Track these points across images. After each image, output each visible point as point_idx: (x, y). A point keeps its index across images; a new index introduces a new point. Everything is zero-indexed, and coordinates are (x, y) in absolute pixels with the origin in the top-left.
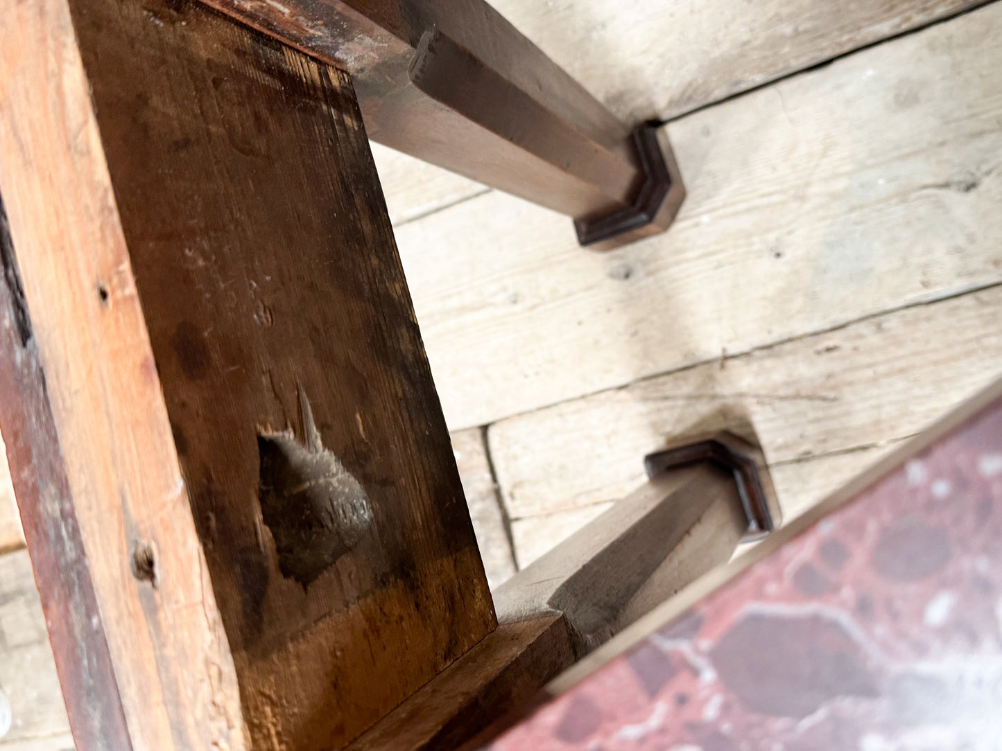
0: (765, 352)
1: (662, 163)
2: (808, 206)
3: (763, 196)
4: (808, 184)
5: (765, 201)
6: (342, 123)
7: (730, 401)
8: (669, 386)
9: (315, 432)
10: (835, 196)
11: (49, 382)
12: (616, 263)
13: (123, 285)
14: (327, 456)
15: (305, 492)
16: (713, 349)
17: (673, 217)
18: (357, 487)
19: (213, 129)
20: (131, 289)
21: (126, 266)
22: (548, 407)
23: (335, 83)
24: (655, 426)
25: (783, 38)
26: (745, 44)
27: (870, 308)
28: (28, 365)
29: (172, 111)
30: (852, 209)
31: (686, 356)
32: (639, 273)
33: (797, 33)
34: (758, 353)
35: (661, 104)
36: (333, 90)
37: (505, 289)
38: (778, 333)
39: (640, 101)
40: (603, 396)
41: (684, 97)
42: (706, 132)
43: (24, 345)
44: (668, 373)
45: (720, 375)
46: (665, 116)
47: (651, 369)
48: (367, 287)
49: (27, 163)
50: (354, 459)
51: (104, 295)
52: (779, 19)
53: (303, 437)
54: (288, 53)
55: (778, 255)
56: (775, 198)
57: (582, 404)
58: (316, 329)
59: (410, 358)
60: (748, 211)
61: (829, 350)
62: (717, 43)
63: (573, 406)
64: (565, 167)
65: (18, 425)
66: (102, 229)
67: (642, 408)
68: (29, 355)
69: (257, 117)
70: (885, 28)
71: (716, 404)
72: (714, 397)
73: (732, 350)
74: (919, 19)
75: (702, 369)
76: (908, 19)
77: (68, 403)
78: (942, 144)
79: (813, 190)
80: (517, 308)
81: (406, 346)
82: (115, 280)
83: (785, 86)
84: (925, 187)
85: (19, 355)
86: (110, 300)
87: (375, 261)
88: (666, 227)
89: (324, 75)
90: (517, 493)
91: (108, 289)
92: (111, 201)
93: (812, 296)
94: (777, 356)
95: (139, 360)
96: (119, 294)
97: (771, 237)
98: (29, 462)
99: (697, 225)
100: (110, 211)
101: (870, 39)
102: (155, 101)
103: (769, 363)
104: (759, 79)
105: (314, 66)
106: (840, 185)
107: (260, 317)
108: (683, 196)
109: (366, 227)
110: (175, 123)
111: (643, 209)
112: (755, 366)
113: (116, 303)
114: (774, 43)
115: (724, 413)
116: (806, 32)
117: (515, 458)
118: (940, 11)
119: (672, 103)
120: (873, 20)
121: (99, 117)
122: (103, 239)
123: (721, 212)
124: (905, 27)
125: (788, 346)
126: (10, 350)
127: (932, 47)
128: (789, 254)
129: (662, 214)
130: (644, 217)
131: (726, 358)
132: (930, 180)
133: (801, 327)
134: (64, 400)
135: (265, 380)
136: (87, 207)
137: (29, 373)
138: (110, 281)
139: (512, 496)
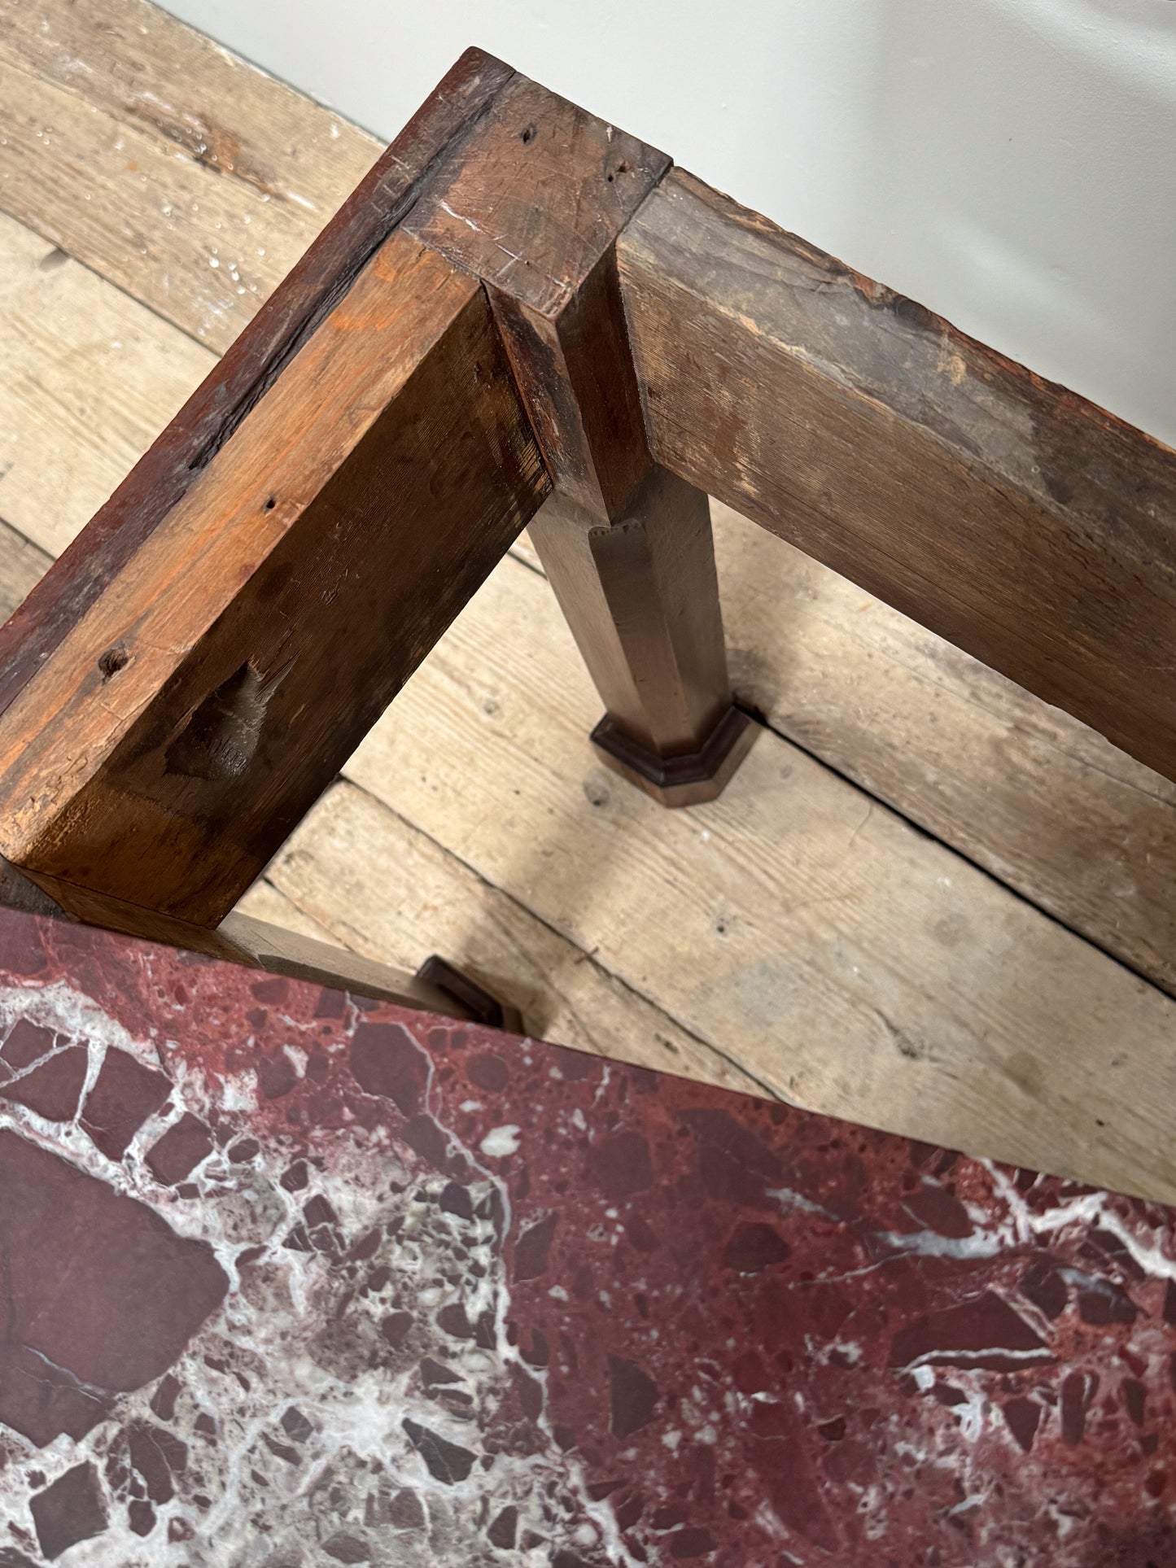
0: (622, 989)
1: (723, 755)
2: (785, 921)
3: (766, 872)
4: (805, 904)
5: (763, 878)
6: (511, 516)
7: (551, 995)
8: (519, 928)
9: (272, 691)
10: (811, 937)
11: (181, 503)
12: (601, 782)
13: (288, 514)
14: (261, 711)
15: (224, 716)
16: (590, 938)
17: (684, 804)
18: (253, 747)
19: (432, 463)
20: (289, 522)
21: (302, 508)
22: (410, 825)
23: (538, 487)
24: (471, 944)
25: (920, 778)
26: (891, 746)
27: (733, 1052)
28: (179, 480)
29: (422, 437)
30: (811, 963)
31: (562, 920)
32: (610, 812)
33: (934, 787)
34: (616, 983)
35: (782, 709)
36: (531, 490)
37: (494, 691)
38: (648, 987)
39: (769, 686)
40: (462, 870)
41: (802, 726)
42: (786, 772)
43: (191, 467)
44: (534, 915)
45: (568, 965)
46: (774, 721)
47: (525, 897)
48: (402, 632)
49: (315, 381)
50: (271, 729)
51: (271, 505)
52: (936, 759)
53: (263, 687)
54: (531, 445)
55: (721, 930)
56: (771, 885)
57: (439, 856)
58: (345, 631)
59: (372, 704)
60: (742, 869)
61: (668, 1045)
62: (873, 719)
63: (429, 850)
64: (637, 679)
65: (132, 501)
66: (313, 472)
67: (479, 916)
68: (187, 476)
69: (464, 475)
70: (996, 864)
71: (539, 984)
72: (543, 976)
73: (602, 958)
74: (1026, 888)
75: (562, 943)
76: (1020, 880)
77: (177, 530)
78: (930, 998)
79: (804, 914)
80: (485, 718)
81: (379, 693)
82: (286, 507)
83: (879, 813)
84: (880, 1013)
85: (181, 467)
86: (270, 512)
87: (426, 621)
88: (670, 805)
89: (537, 476)
90: (298, 861)
91: (277, 505)
92: (336, 466)
93: (706, 990)
94: (627, 1004)
95: (247, 561)
96: (280, 516)
97: (734, 910)
98: (114, 528)
99: (694, 831)
100: (330, 469)
101: (977, 858)
102: (421, 424)
103: (614, 1001)
104: (868, 784)
105: (537, 465)
106: (825, 934)
107: (327, 596)
108: (712, 797)
109: (447, 595)
110: (416, 445)
111: (667, 770)
112: (601, 991)
113: (273, 517)
114: (911, 772)
115: (536, 998)
116: (942, 794)
117: (332, 831)
118: (1046, 902)
119: (788, 718)
120: (995, 847)
121: (383, 414)
122: (307, 478)
123: (723, 845)
124: (1010, 881)
125: (643, 1006)
126: (180, 459)
127: (1011, 919)
128: (728, 939)
129: (678, 791)
130: (662, 777)
131: (590, 958)
132: (888, 1011)
133: (670, 1002)
134: (177, 524)
135: (287, 633)
136: (319, 450)
137: (174, 485)
138: (284, 503)
139: (290, 858)
